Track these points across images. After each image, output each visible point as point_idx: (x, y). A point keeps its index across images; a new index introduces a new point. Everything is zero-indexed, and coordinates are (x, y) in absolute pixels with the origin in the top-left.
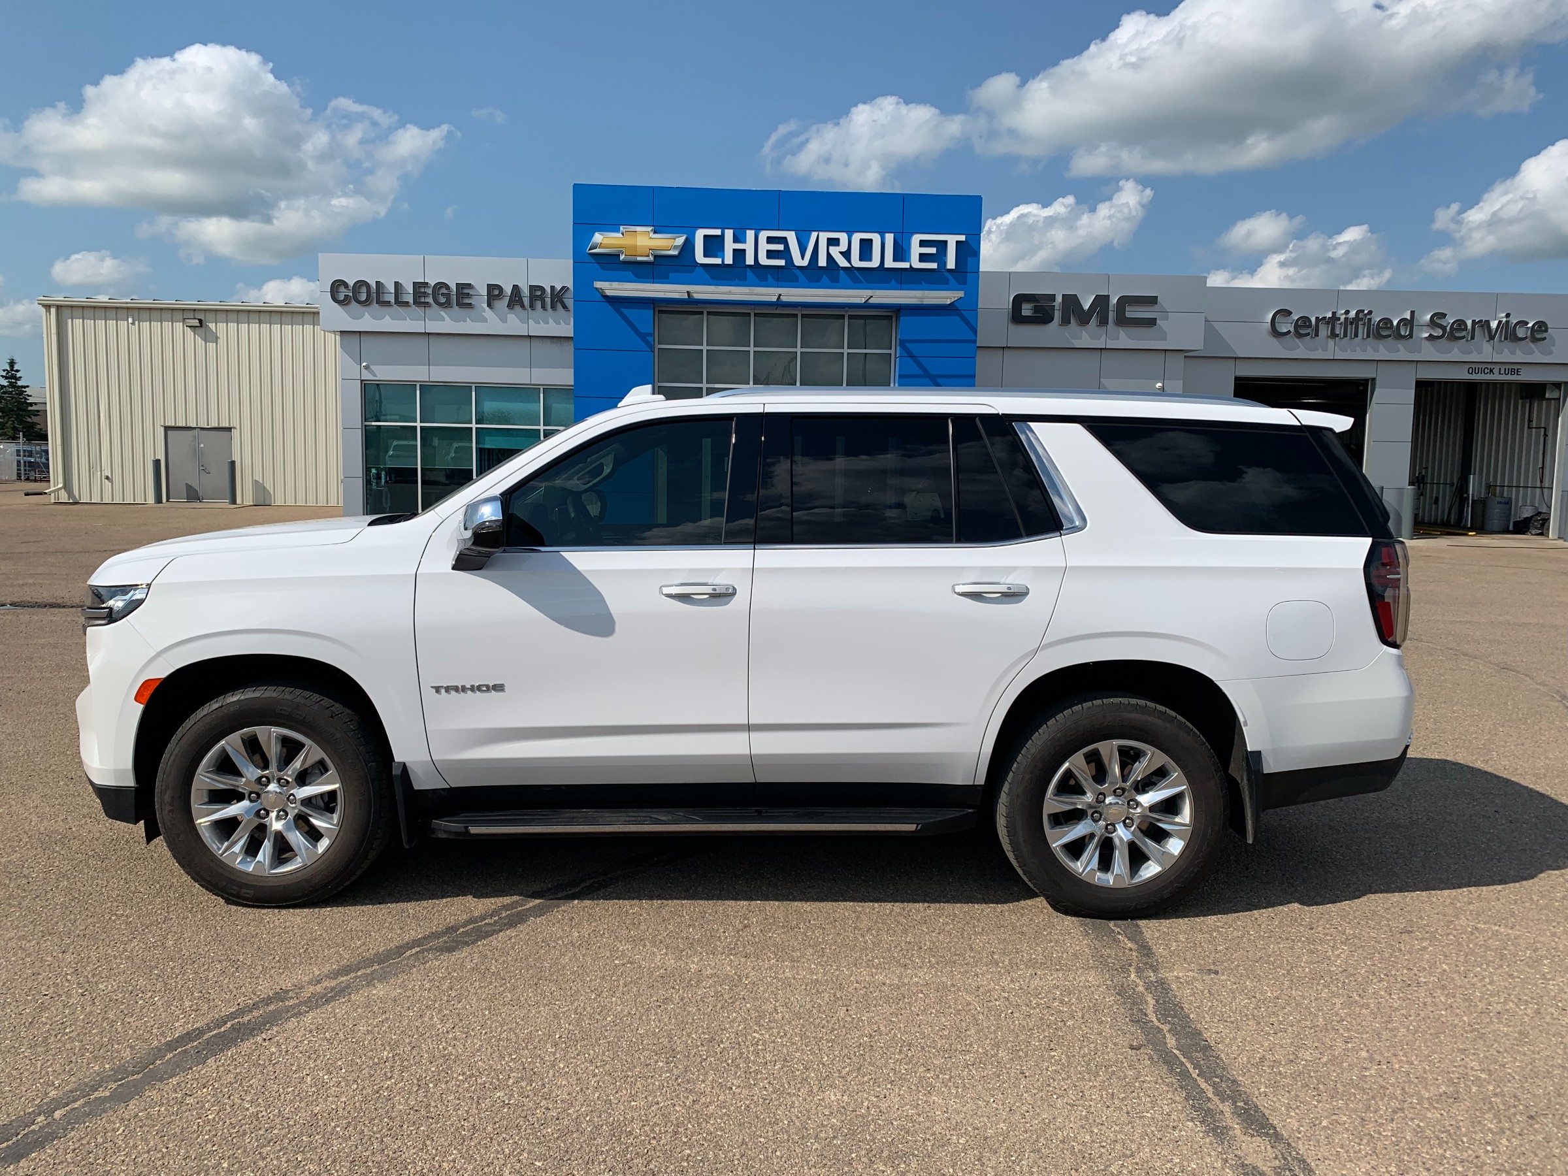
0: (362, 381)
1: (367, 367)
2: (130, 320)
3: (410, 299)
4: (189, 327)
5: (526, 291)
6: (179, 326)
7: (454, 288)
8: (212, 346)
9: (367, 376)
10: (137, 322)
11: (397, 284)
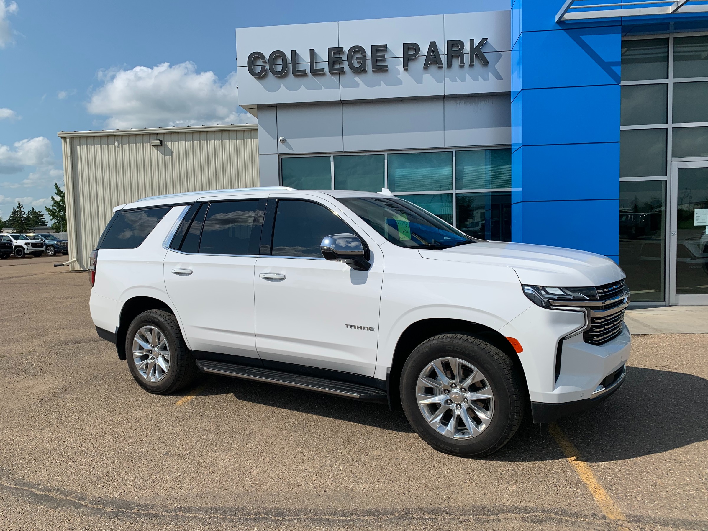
0: (279, 155)
1: (283, 141)
2: (116, 144)
3: (326, 67)
4: (154, 146)
6: (147, 145)
7: (369, 53)
8: (169, 158)
9: (284, 150)
10: (120, 145)
11: (312, 51)
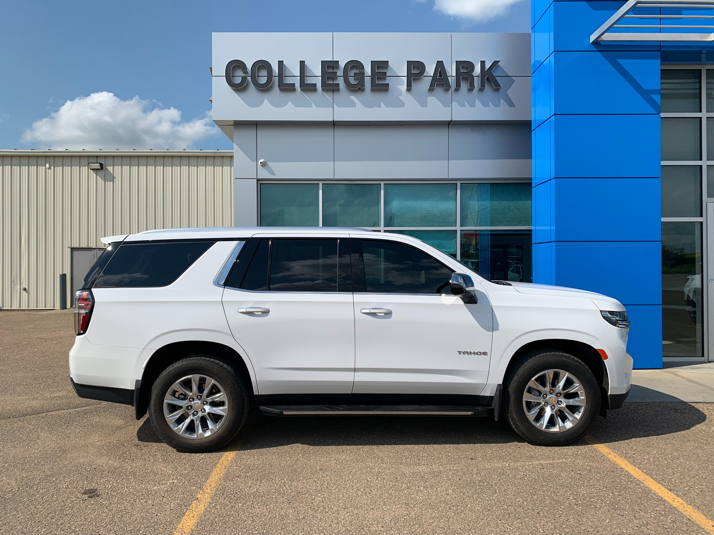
0: (258, 180)
1: (264, 164)
2: (47, 166)
3: (318, 81)
4: (93, 169)
5: (451, 71)
6: (85, 169)
7: (368, 70)
8: (109, 184)
9: (264, 174)
10: (52, 167)
11: (302, 63)
